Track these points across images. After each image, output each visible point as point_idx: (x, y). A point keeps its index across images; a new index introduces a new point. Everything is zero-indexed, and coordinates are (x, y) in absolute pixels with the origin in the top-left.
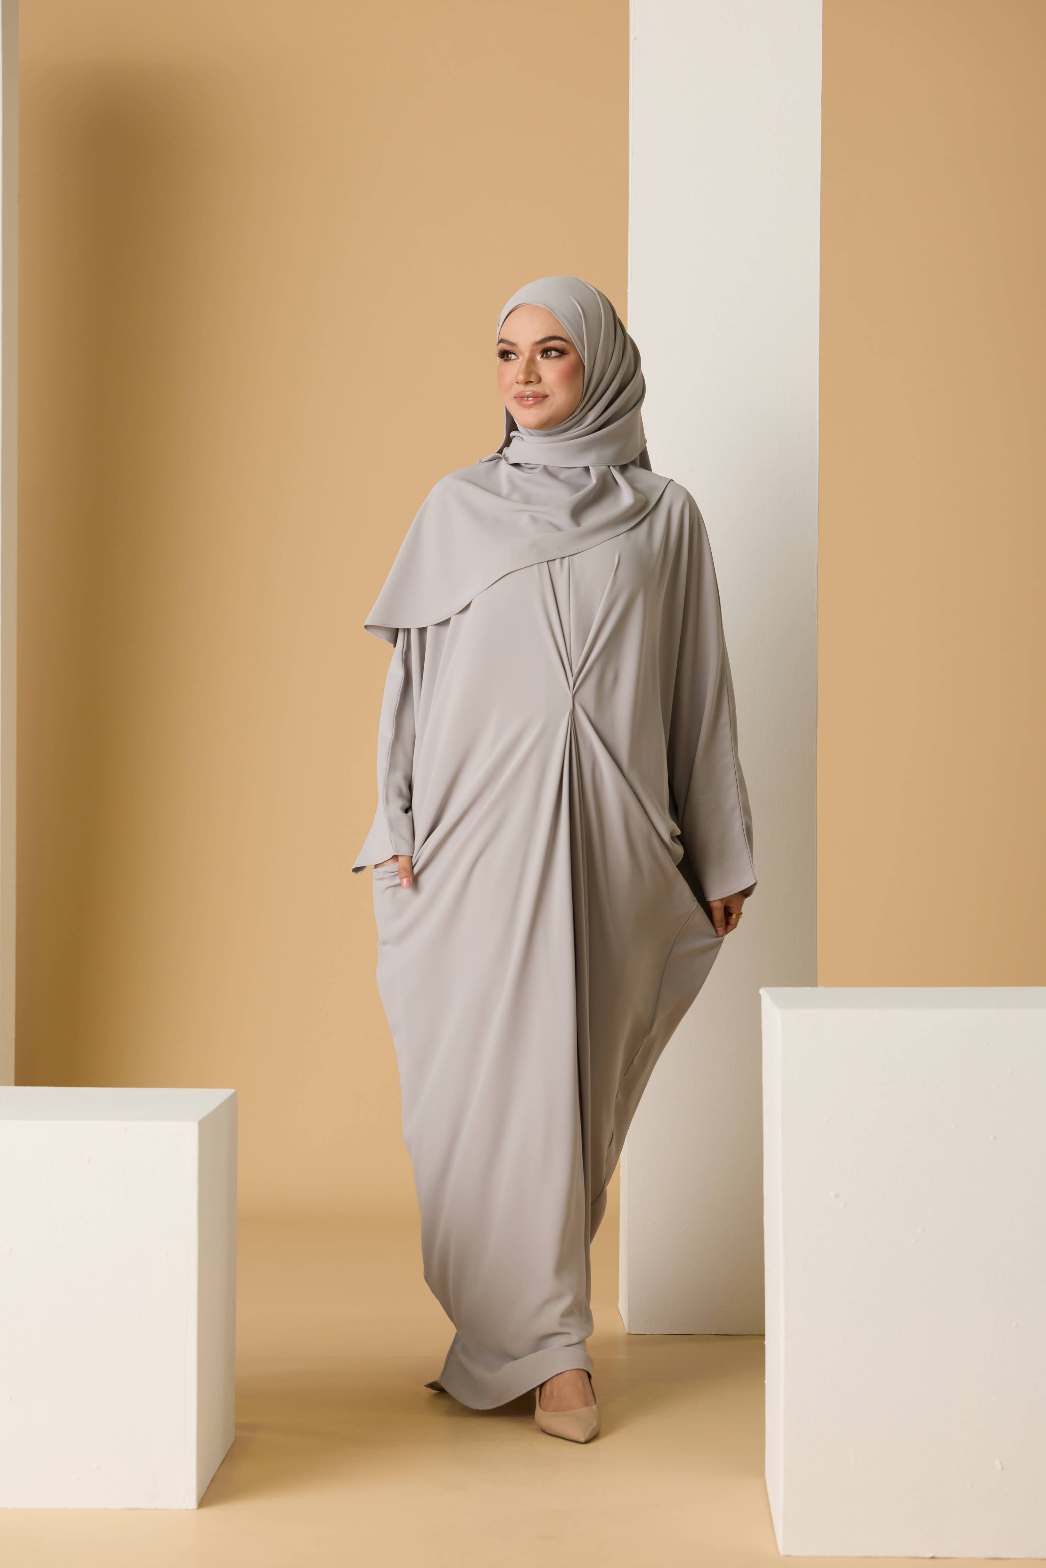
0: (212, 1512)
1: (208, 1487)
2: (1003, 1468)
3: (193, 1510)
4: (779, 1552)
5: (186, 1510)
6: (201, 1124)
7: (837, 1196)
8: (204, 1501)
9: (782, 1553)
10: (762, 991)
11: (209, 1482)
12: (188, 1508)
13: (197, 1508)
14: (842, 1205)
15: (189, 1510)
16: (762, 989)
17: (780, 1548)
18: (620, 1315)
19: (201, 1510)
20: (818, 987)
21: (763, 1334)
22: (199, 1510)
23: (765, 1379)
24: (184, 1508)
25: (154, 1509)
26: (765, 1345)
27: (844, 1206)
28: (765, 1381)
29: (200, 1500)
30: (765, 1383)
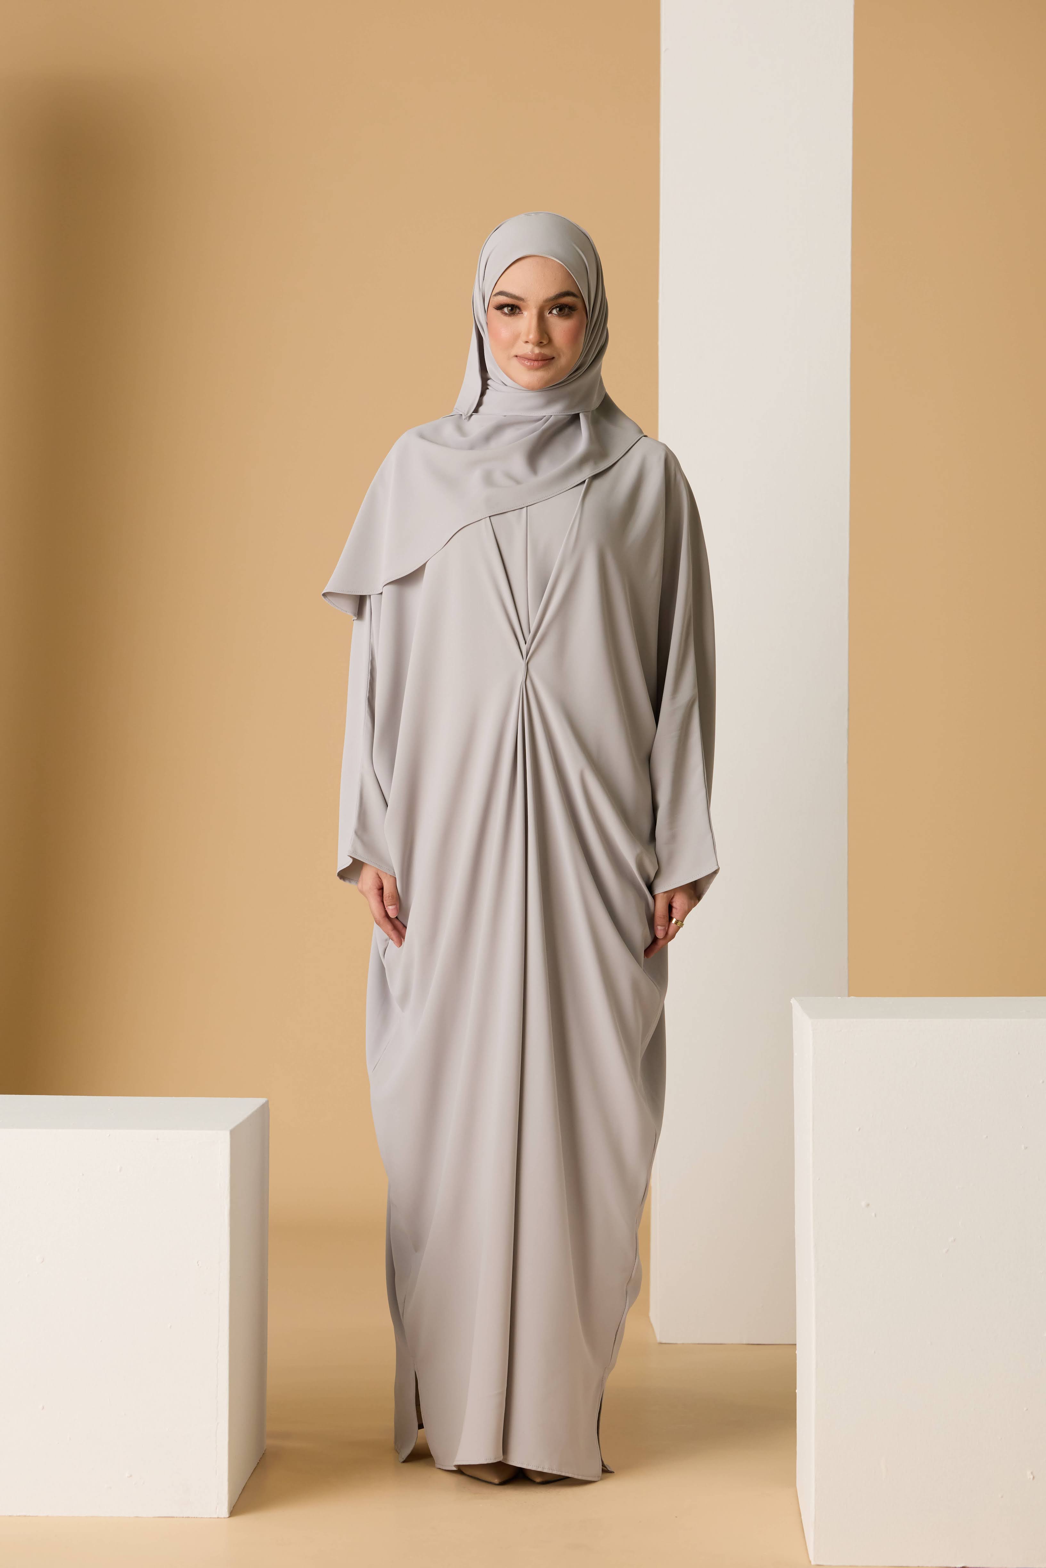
0: (243, 1520)
1: (240, 1495)
2: (1034, 1478)
3: (225, 1518)
4: (810, 1562)
5: (218, 1518)
6: (233, 1132)
7: (868, 1205)
8: (234, 1511)
9: (813, 1563)
10: (793, 1001)
11: (240, 1491)
12: (220, 1517)
13: (229, 1517)
14: (873, 1215)
15: (221, 1518)
16: (793, 998)
17: (812, 1558)
18: (651, 1325)
19: (232, 1519)
20: (849, 996)
21: (794, 1343)
22: (231, 1518)
23: (796, 1389)
24: (216, 1517)
25: (186, 1517)
26: (796, 1354)
27: (875, 1215)
28: (797, 1391)
29: (232, 1509)
30: (796, 1393)
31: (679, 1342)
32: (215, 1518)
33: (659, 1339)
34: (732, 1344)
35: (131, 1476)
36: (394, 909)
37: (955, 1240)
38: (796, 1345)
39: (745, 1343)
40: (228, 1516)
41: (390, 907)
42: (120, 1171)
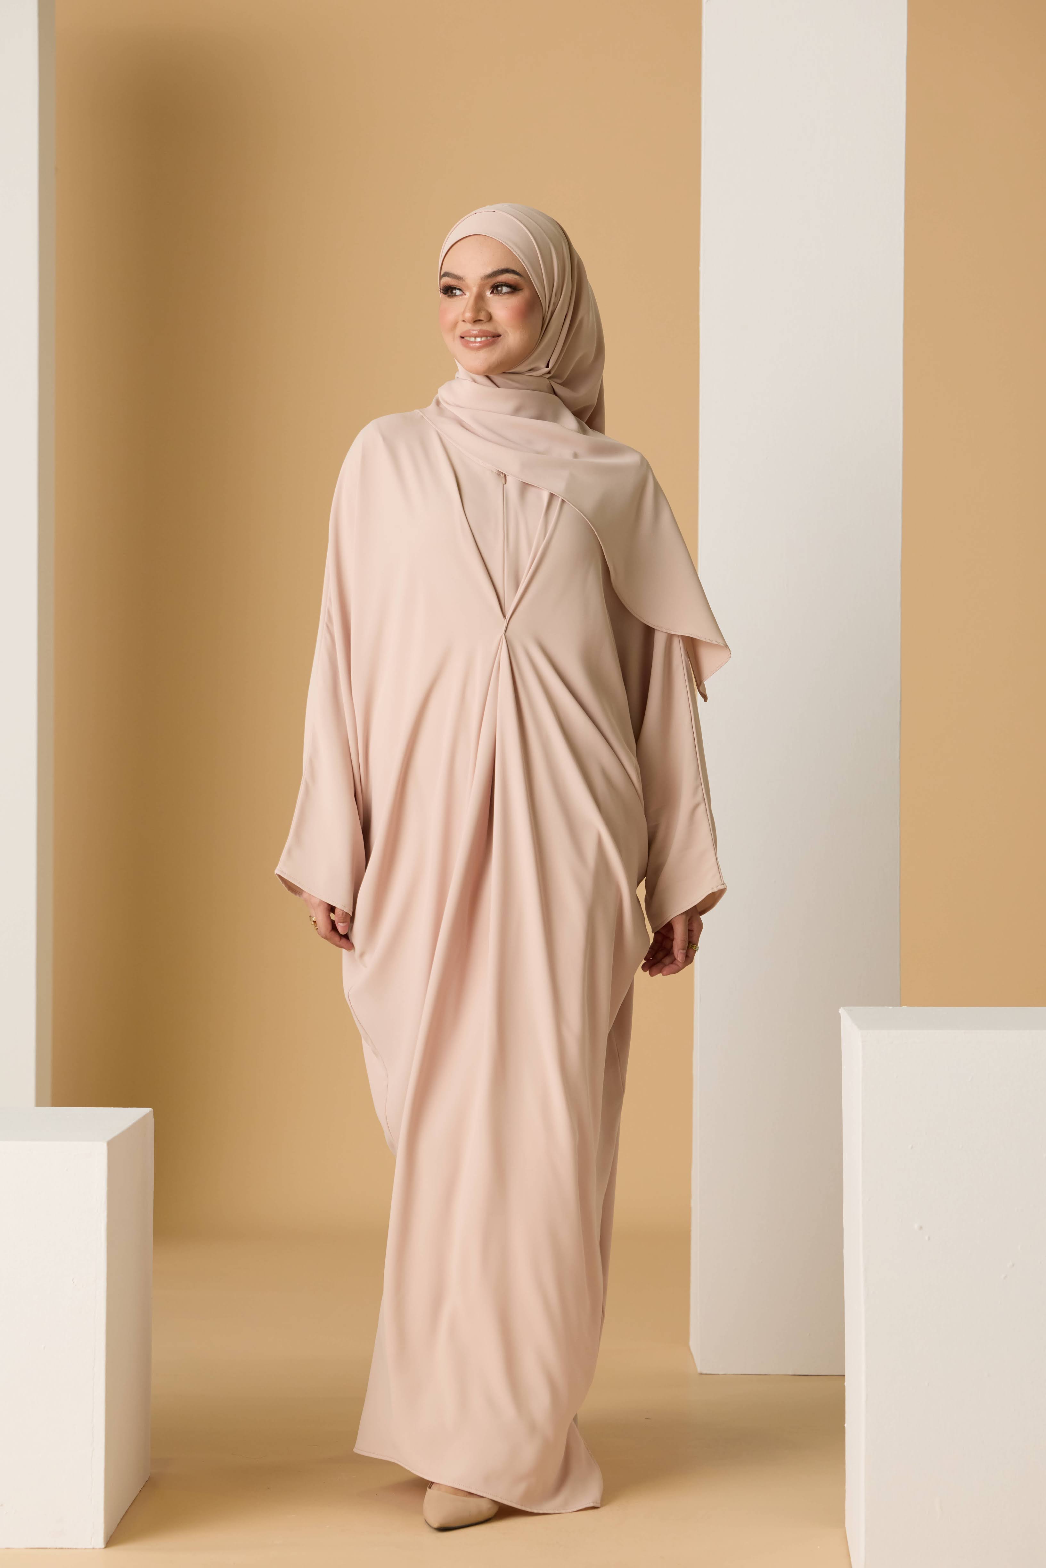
1: (119, 1524)
3: (100, 1549)
5: (93, 1549)
6: (109, 1144)
7: (921, 1228)
8: (111, 1541)
10: (842, 1011)
11: (119, 1520)
12: (95, 1547)
13: (105, 1547)
14: (927, 1238)
15: (96, 1549)
16: (841, 1008)
18: (691, 1354)
19: (110, 1549)
20: (901, 1006)
21: (842, 1374)
22: (107, 1549)
23: (845, 1423)
24: (91, 1547)
25: (60, 1548)
26: (845, 1386)
27: (929, 1238)
28: (845, 1425)
29: (109, 1538)
30: (844, 1428)
31: (721, 1373)
32: (90, 1549)
33: (700, 1369)
34: (777, 1375)
36: (344, 926)
37: (1013, 1265)
38: (844, 1376)
39: (791, 1374)
40: (103, 1547)
41: (341, 924)
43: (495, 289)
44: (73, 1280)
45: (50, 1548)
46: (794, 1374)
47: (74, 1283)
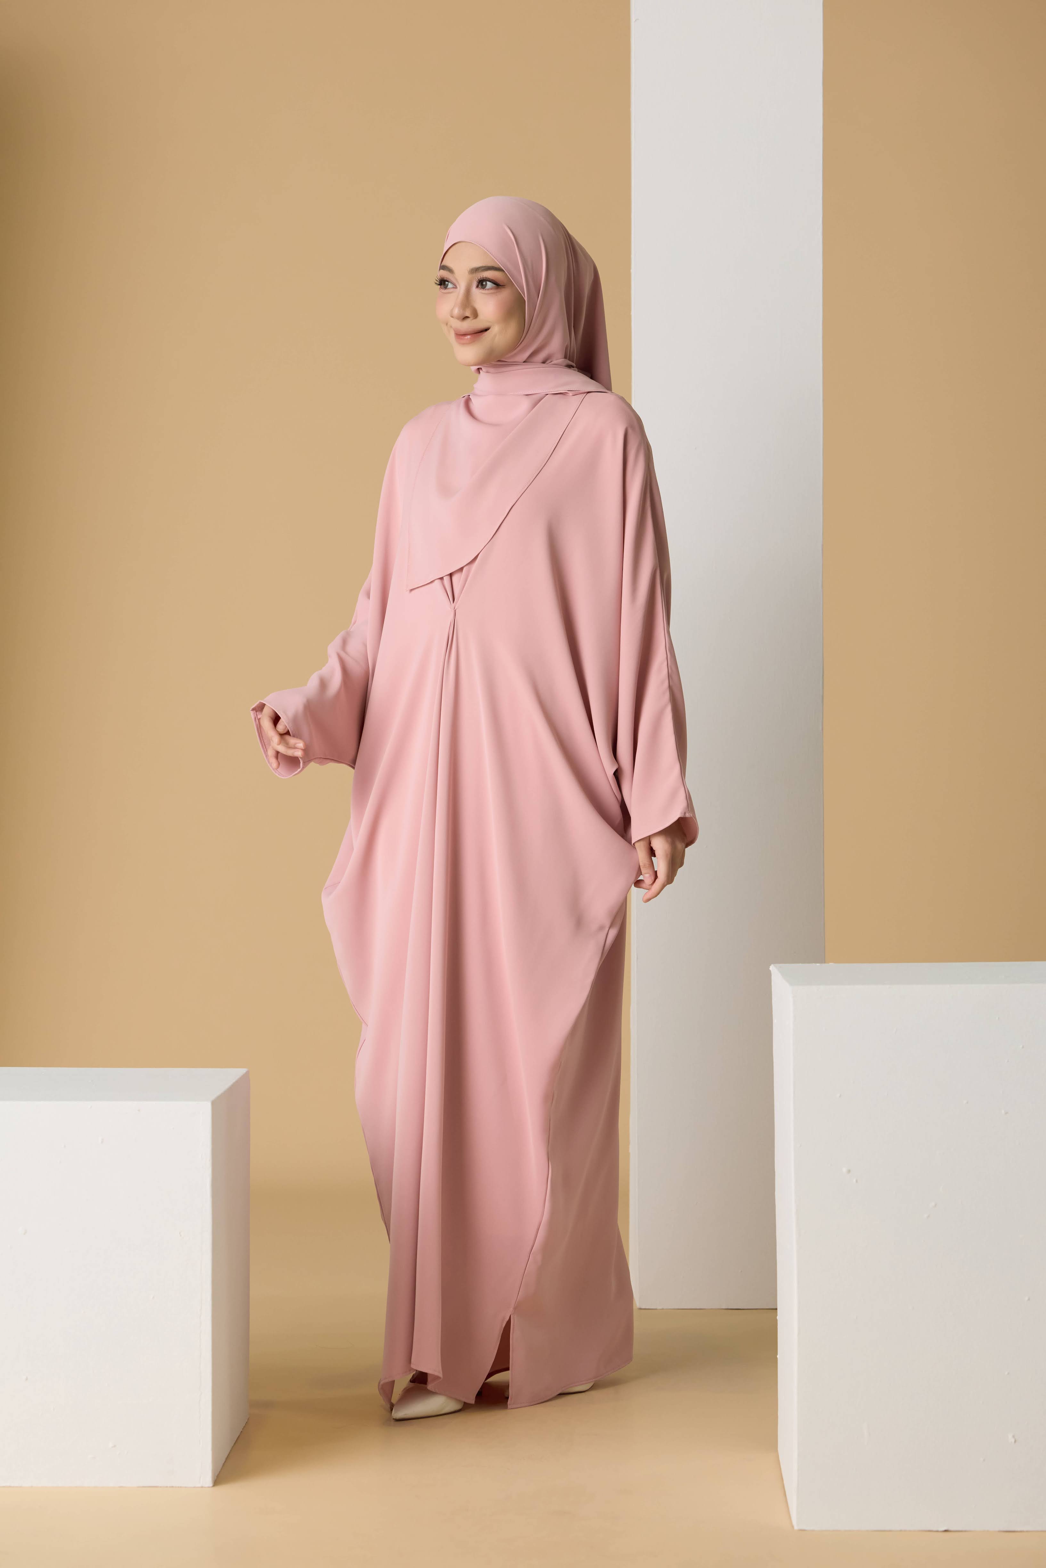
0: (227, 1490)
1: (224, 1464)
2: (1015, 1441)
3: (209, 1487)
4: (793, 1527)
5: (202, 1487)
6: (214, 1103)
7: (849, 1171)
8: (218, 1480)
9: (796, 1528)
10: (772, 968)
11: (224, 1460)
12: (204, 1486)
13: (213, 1486)
14: (854, 1180)
15: (205, 1487)
16: (772, 965)
17: (794, 1522)
19: (216, 1488)
21: (775, 1307)
23: (777, 1354)
24: (199, 1485)
25: (170, 1487)
26: (777, 1320)
27: (857, 1181)
28: (778, 1356)
29: (216, 1478)
30: (777, 1358)
31: (659, 1308)
32: (199, 1487)
34: (712, 1309)
35: (115, 1446)
37: (936, 1205)
38: (777, 1309)
39: (724, 1308)
40: (211, 1485)
42: (102, 1142)
43: (481, 283)
44: (180, 1233)
45: (161, 1487)
46: (727, 1308)
47: (181, 1236)
